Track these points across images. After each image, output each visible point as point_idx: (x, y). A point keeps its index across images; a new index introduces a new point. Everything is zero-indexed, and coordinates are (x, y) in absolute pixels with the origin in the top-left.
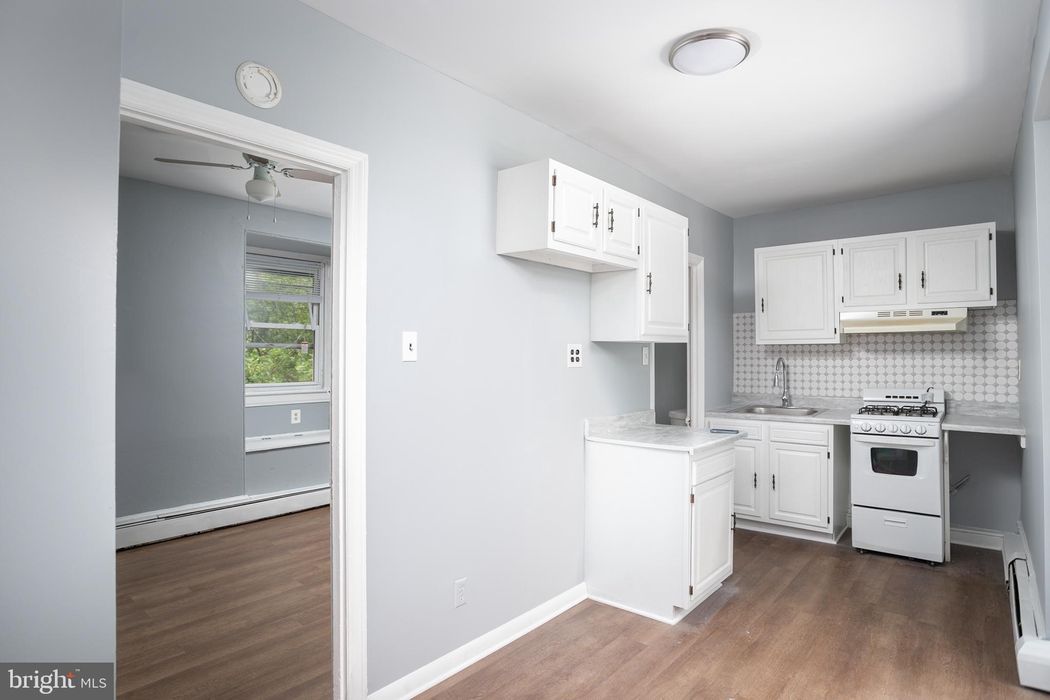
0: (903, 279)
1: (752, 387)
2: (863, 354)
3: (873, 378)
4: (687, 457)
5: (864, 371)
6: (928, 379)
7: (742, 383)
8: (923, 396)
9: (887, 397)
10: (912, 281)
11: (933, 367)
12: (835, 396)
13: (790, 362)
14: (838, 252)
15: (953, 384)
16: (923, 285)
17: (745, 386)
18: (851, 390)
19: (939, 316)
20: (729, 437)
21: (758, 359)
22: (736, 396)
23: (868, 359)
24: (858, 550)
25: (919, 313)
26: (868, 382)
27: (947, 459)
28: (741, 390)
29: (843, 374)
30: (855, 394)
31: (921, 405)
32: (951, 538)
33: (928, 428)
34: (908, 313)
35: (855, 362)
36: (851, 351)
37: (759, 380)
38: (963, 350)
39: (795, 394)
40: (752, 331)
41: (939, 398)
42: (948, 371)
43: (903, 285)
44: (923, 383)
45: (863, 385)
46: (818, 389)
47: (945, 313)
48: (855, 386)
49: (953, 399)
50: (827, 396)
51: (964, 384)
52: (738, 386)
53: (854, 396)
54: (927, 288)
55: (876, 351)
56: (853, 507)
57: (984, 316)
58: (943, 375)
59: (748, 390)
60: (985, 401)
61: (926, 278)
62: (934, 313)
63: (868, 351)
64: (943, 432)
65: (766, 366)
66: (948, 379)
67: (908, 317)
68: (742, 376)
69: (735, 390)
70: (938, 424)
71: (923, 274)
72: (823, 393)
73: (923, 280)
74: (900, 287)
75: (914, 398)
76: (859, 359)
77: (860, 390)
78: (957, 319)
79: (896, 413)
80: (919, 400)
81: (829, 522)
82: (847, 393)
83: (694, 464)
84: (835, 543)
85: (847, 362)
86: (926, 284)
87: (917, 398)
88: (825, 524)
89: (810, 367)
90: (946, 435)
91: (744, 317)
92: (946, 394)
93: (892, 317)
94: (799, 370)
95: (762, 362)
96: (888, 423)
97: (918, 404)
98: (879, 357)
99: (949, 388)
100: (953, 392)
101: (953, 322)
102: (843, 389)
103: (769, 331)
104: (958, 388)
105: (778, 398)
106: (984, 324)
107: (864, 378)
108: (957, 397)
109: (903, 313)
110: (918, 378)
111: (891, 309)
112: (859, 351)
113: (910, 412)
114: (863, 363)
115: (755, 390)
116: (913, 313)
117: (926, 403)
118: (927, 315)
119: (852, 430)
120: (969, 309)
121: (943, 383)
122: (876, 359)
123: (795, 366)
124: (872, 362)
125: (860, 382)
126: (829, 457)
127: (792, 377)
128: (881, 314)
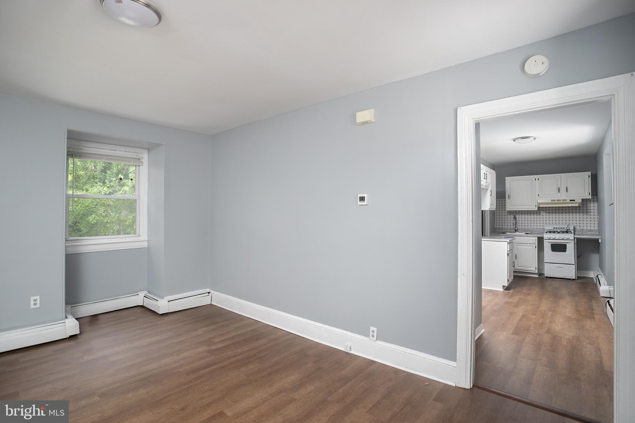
0: (560, 189)
1: (502, 225)
2: (544, 214)
3: (548, 222)
4: (507, 242)
5: (545, 219)
6: (568, 222)
7: (498, 224)
8: (566, 227)
9: (554, 228)
10: (563, 190)
11: (569, 218)
12: (534, 228)
13: (517, 216)
14: (537, 179)
15: (576, 223)
16: (567, 191)
17: (499, 225)
18: (540, 226)
19: (572, 201)
20: (510, 239)
21: (505, 215)
22: (495, 229)
23: (546, 215)
24: (547, 277)
25: (566, 200)
26: (546, 223)
27: (576, 247)
28: (498, 227)
29: (537, 221)
30: (542, 227)
31: (566, 230)
32: (577, 274)
33: (570, 237)
34: (562, 200)
35: (541, 217)
36: (540, 213)
37: (505, 223)
38: (579, 212)
39: (519, 228)
40: (505, 205)
41: (572, 228)
42: (574, 219)
43: (560, 191)
44: (566, 223)
45: (544, 224)
46: (528, 226)
47: (574, 200)
48: (542, 225)
49: (576, 229)
50: (531, 228)
51: (580, 224)
52: (497, 225)
53: (541, 228)
54: (568, 192)
55: (549, 213)
56: (545, 263)
57: (587, 201)
58: (573, 221)
59: (501, 227)
60: (587, 229)
61: (568, 189)
62: (570, 200)
63: (546, 213)
64: (575, 238)
65: (508, 218)
66: (574, 222)
67: (562, 202)
68: (498, 222)
69: (496, 226)
70: (573, 236)
71: (567, 188)
72: (529, 227)
73: (567, 190)
74: (559, 192)
75: (563, 228)
76: (543, 215)
77: (543, 226)
78: (578, 202)
79: (559, 233)
80: (565, 229)
81: (536, 269)
82: (538, 227)
83: (508, 245)
84: (538, 276)
85: (538, 216)
86: (568, 191)
87: (564, 228)
88: (535, 270)
89: (525, 218)
90: (576, 239)
91: (502, 201)
92: (574, 227)
93: (556, 202)
94: (520, 219)
95: (506, 217)
96: (557, 236)
97: (565, 230)
98: (550, 214)
99: (575, 225)
100: (576, 226)
101: (577, 204)
102: (537, 226)
103: (511, 206)
104: (578, 225)
105: (513, 229)
106: (587, 204)
107: (545, 222)
108: (578, 228)
109: (560, 200)
110: (564, 222)
111: (556, 199)
112: (543, 213)
113: (563, 232)
114: (544, 217)
115: (504, 227)
116: (563, 200)
117: (567, 230)
118: (568, 201)
119: (544, 238)
120: (582, 199)
121: (573, 223)
122: (549, 215)
123: (519, 218)
124: (548, 217)
125: (543, 223)
126: (536, 248)
127: (518, 222)
128: (552, 200)
